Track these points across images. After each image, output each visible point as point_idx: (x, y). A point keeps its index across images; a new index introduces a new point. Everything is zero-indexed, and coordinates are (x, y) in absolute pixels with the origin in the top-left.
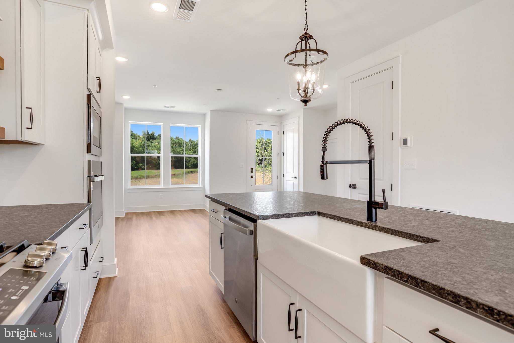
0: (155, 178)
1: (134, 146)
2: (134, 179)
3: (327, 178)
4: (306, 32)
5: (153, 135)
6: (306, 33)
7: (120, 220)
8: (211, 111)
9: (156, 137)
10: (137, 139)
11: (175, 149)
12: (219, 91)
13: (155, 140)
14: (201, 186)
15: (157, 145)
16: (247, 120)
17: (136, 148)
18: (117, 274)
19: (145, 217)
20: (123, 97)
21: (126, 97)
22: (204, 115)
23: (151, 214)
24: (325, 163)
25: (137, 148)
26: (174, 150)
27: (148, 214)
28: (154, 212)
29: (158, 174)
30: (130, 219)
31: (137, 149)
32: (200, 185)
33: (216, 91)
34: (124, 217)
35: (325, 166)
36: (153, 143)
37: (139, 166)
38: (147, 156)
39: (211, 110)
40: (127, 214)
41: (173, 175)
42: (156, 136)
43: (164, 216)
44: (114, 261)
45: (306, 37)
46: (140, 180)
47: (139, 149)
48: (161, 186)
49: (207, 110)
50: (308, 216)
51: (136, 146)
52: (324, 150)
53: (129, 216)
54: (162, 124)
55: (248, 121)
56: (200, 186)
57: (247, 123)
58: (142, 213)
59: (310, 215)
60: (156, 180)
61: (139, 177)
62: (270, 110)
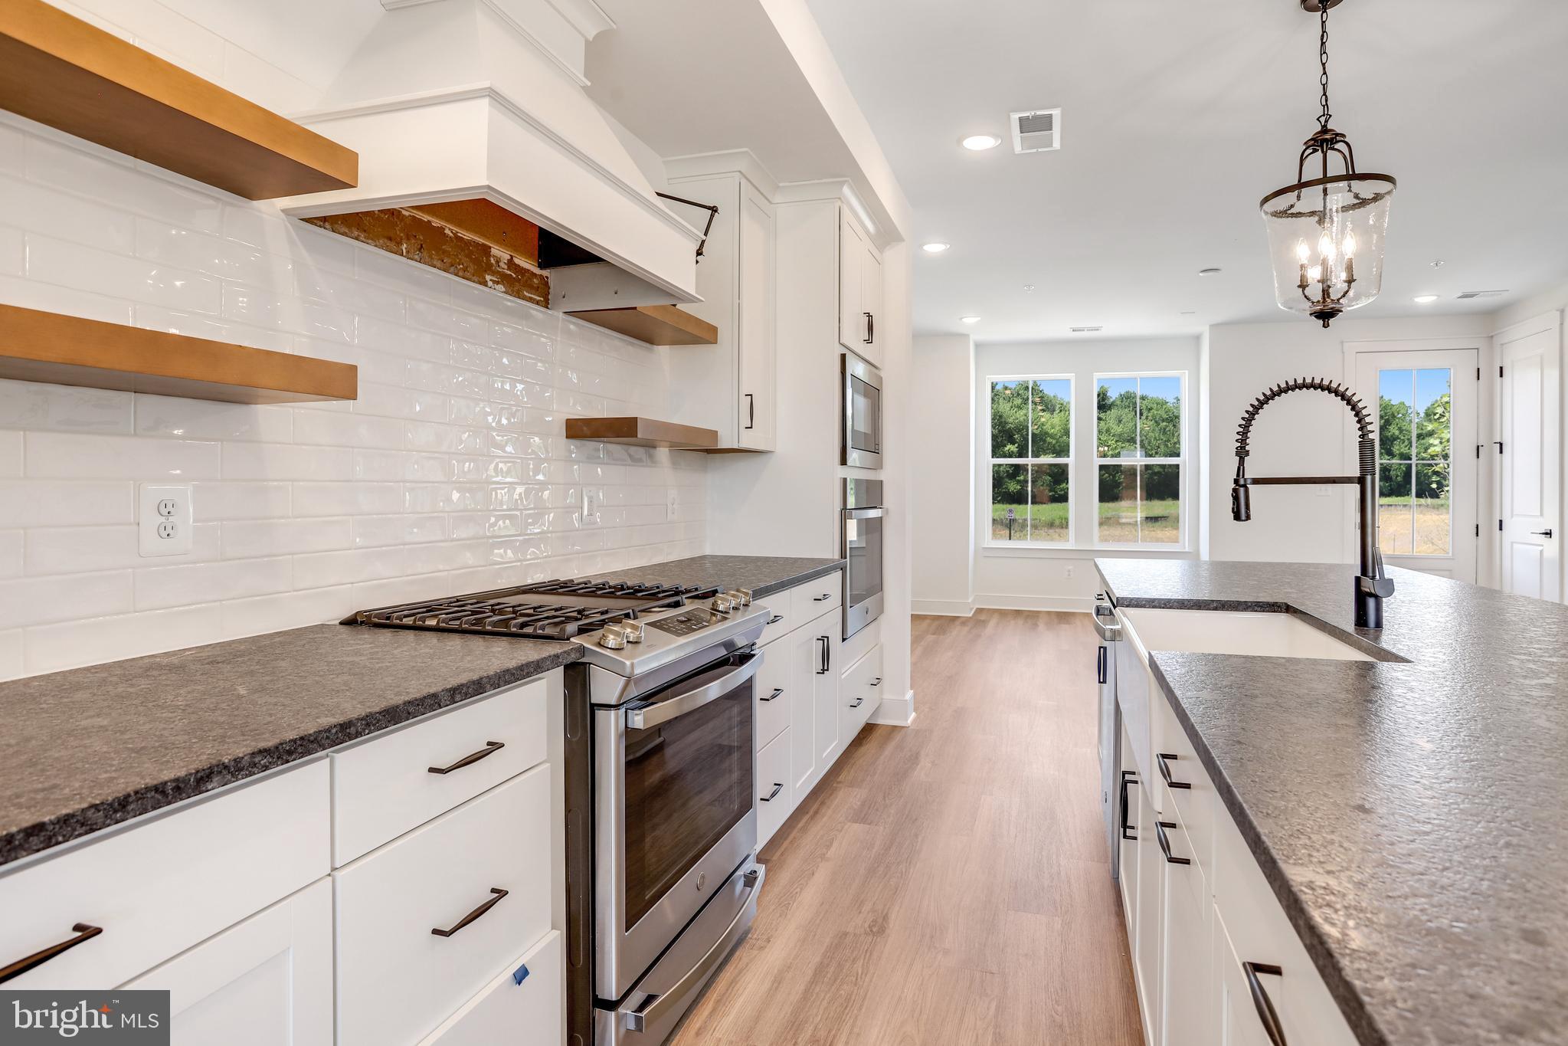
0: (1106, 527)
1: (1047, 433)
2: (1043, 526)
3: (1248, 518)
4: (1323, 127)
5: (1102, 396)
6: (1325, 130)
7: (957, 623)
8: (1214, 327)
9: (1114, 402)
10: (1054, 411)
11: (1173, 435)
12: (1210, 274)
13: (1109, 412)
14: (1187, 550)
15: (1115, 427)
16: (1342, 342)
17: (1052, 436)
18: (910, 721)
19: (1020, 622)
20: (964, 320)
21: (970, 320)
22: (1197, 338)
23: (1038, 616)
24: (1242, 482)
25: (1053, 439)
26: (1169, 441)
27: (1029, 617)
28: (1049, 613)
29: (1114, 513)
30: (984, 623)
31: (1054, 442)
32: (1185, 545)
33: (1201, 274)
34: (970, 618)
35: (1242, 490)
36: (1101, 422)
37: (1061, 491)
38: (1033, 465)
39: (1213, 323)
40: (980, 611)
41: (1147, 518)
42: (1111, 400)
43: (1069, 624)
44: (904, 694)
45: (1324, 140)
46: (1061, 531)
47: (1061, 440)
48: (1070, 544)
49: (1200, 326)
50: (1256, 611)
51: (1052, 431)
52: (1242, 453)
53: (983, 617)
54: (1071, 376)
55: (1344, 344)
56: (1185, 548)
57: (1343, 353)
58: (1018, 613)
59: (1264, 611)
60: (1108, 533)
61: (1057, 522)
62: (1425, 299)
